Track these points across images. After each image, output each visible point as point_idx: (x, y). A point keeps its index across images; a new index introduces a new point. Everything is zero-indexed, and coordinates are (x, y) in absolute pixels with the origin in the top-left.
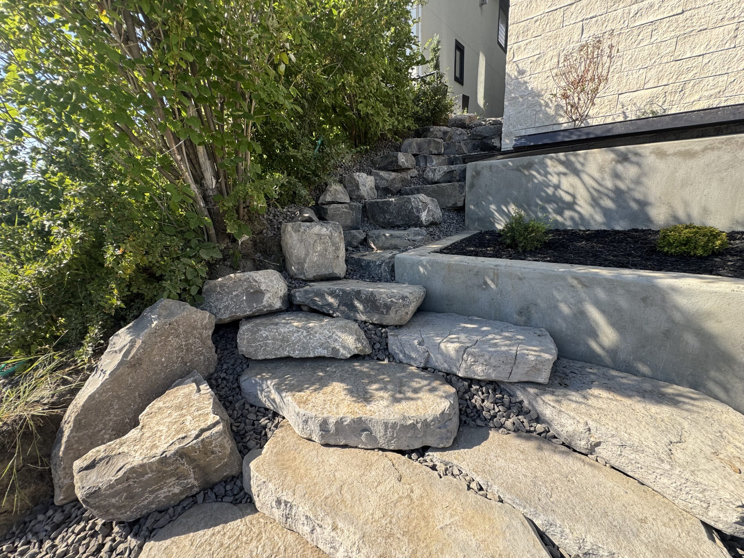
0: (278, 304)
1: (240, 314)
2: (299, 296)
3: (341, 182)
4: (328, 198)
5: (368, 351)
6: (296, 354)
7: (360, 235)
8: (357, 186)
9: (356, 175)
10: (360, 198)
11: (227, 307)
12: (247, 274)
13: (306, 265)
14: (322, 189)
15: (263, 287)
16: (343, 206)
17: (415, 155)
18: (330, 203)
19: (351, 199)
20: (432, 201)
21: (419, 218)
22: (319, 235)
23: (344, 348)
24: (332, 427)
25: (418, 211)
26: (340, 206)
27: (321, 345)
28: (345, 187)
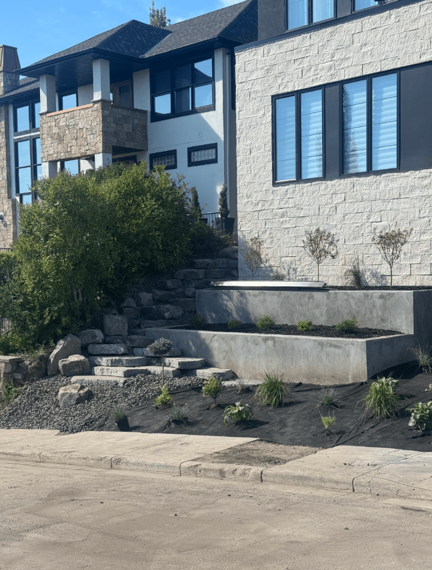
0: (101, 341)
1: (89, 342)
2: (108, 339)
3: (133, 297)
4: (125, 305)
5: (127, 352)
6: (106, 353)
7: (137, 322)
8: (140, 299)
9: (140, 294)
10: (141, 305)
11: (85, 340)
12: (92, 330)
13: (111, 331)
14: (123, 300)
15: (97, 335)
16: (132, 309)
17: (181, 280)
18: (125, 307)
19: (137, 305)
20: (176, 308)
21: (163, 315)
22: (117, 320)
23: (120, 351)
24: (114, 361)
25: (164, 312)
26: (130, 308)
27: (114, 350)
28: (135, 299)
